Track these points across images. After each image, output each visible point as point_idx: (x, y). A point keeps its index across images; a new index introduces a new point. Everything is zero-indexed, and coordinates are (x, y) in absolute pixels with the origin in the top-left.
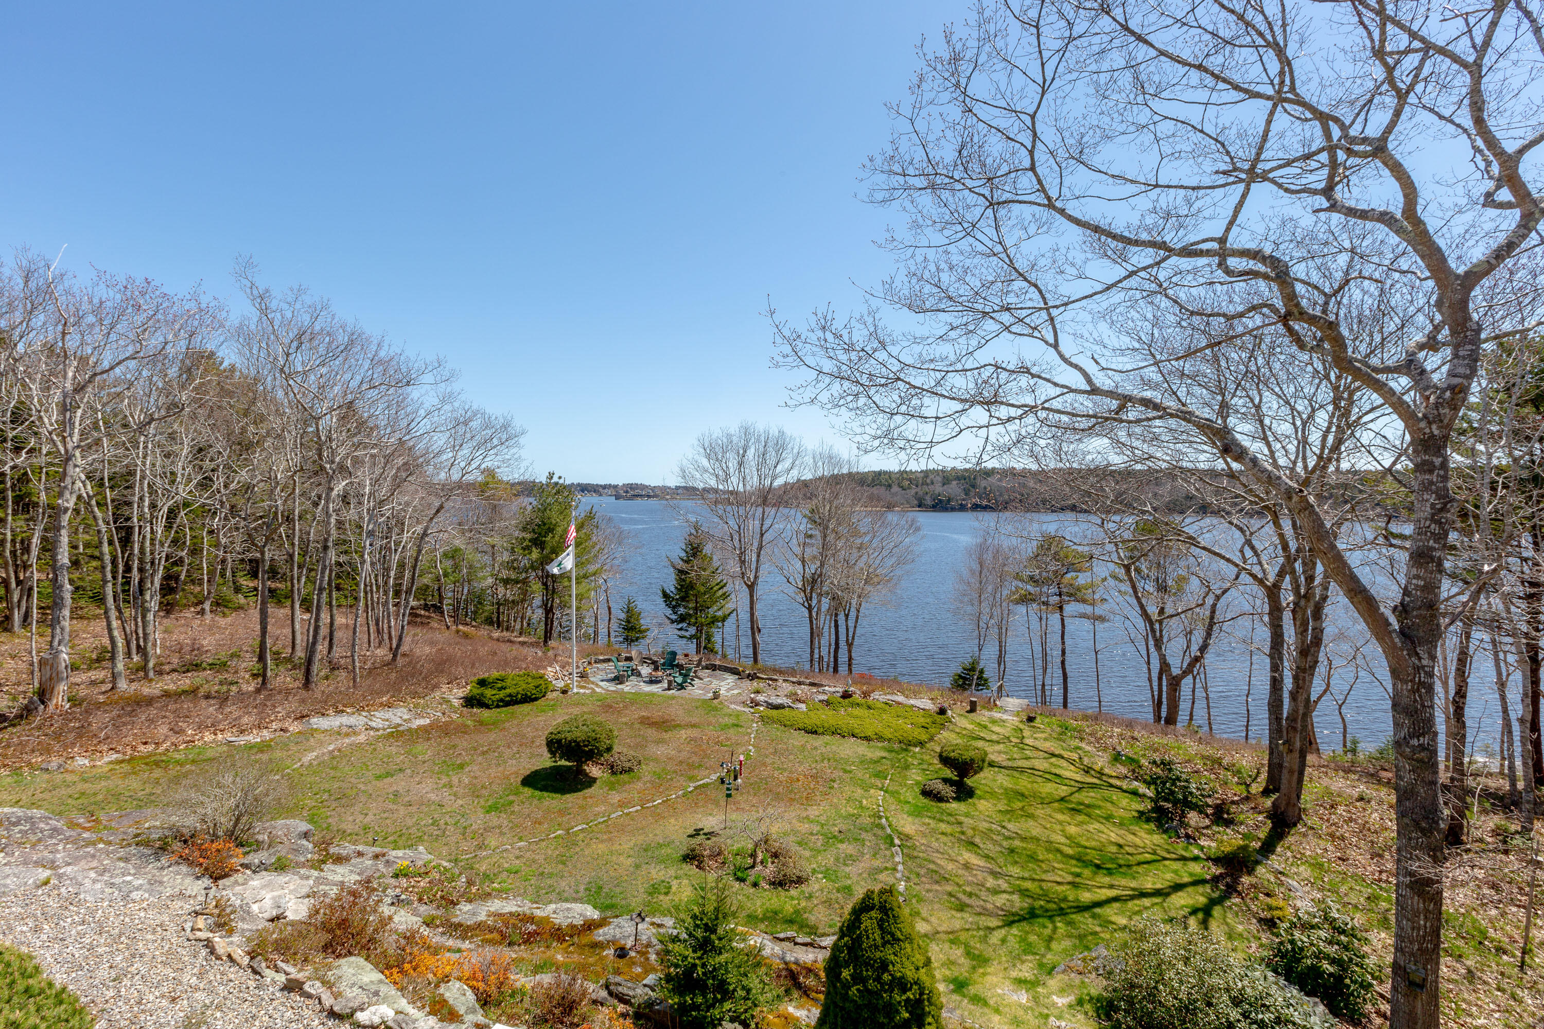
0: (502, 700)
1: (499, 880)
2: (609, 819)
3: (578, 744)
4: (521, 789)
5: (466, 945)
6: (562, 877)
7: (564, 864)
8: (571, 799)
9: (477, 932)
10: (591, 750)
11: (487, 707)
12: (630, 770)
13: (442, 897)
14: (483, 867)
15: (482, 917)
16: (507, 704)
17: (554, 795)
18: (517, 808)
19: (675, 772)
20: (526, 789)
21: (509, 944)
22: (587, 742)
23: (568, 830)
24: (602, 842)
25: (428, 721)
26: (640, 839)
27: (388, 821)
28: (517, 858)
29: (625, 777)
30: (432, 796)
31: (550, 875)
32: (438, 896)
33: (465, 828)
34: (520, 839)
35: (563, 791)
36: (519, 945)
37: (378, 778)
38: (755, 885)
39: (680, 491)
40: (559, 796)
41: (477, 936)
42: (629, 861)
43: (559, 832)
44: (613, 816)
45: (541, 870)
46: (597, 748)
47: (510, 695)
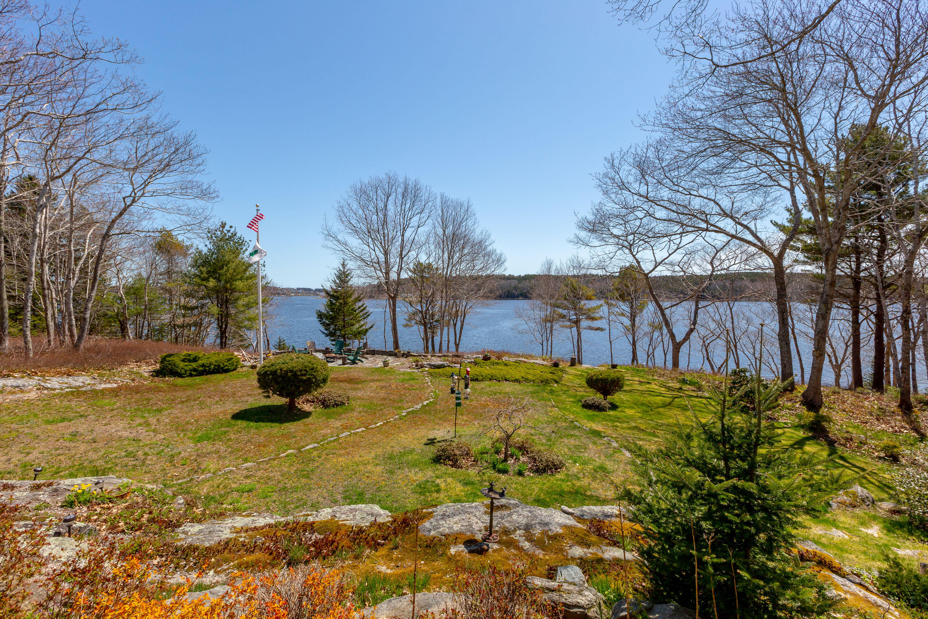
0: (195, 370)
1: (230, 500)
2: (339, 438)
3: (295, 374)
4: (233, 422)
5: (210, 577)
6: (310, 489)
7: (308, 477)
8: (291, 427)
9: (226, 554)
10: (309, 379)
11: (180, 375)
12: (343, 404)
13: (152, 521)
14: (204, 490)
15: (226, 534)
16: (201, 374)
17: (273, 425)
18: (233, 437)
19: (382, 405)
20: (239, 422)
21: (289, 564)
22: (304, 371)
23: (299, 450)
24: (340, 455)
25: (115, 385)
26: (379, 451)
27: (62, 458)
28: (247, 477)
29: (339, 409)
30: (125, 434)
31: (295, 490)
32: (144, 520)
33: (172, 456)
34: (246, 460)
35: (281, 421)
36: (307, 562)
37: (48, 422)
38: (520, 473)
39: (300, 291)
40: (278, 424)
41: (226, 561)
42: (379, 469)
43: (290, 451)
44: (341, 436)
45: (281, 485)
46: (315, 377)
47: (203, 366)
